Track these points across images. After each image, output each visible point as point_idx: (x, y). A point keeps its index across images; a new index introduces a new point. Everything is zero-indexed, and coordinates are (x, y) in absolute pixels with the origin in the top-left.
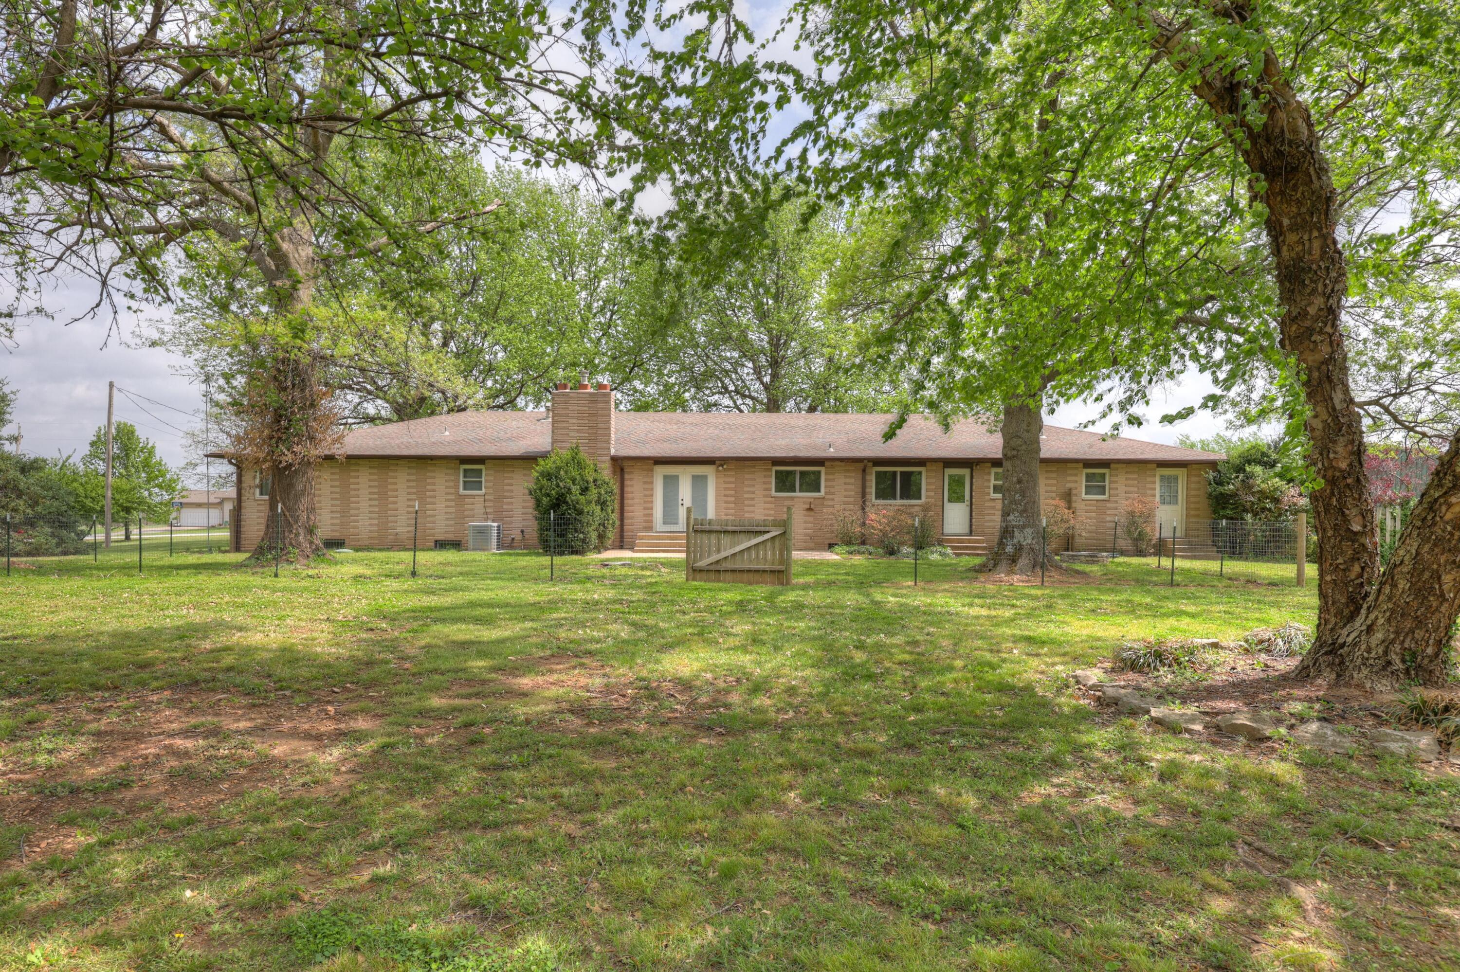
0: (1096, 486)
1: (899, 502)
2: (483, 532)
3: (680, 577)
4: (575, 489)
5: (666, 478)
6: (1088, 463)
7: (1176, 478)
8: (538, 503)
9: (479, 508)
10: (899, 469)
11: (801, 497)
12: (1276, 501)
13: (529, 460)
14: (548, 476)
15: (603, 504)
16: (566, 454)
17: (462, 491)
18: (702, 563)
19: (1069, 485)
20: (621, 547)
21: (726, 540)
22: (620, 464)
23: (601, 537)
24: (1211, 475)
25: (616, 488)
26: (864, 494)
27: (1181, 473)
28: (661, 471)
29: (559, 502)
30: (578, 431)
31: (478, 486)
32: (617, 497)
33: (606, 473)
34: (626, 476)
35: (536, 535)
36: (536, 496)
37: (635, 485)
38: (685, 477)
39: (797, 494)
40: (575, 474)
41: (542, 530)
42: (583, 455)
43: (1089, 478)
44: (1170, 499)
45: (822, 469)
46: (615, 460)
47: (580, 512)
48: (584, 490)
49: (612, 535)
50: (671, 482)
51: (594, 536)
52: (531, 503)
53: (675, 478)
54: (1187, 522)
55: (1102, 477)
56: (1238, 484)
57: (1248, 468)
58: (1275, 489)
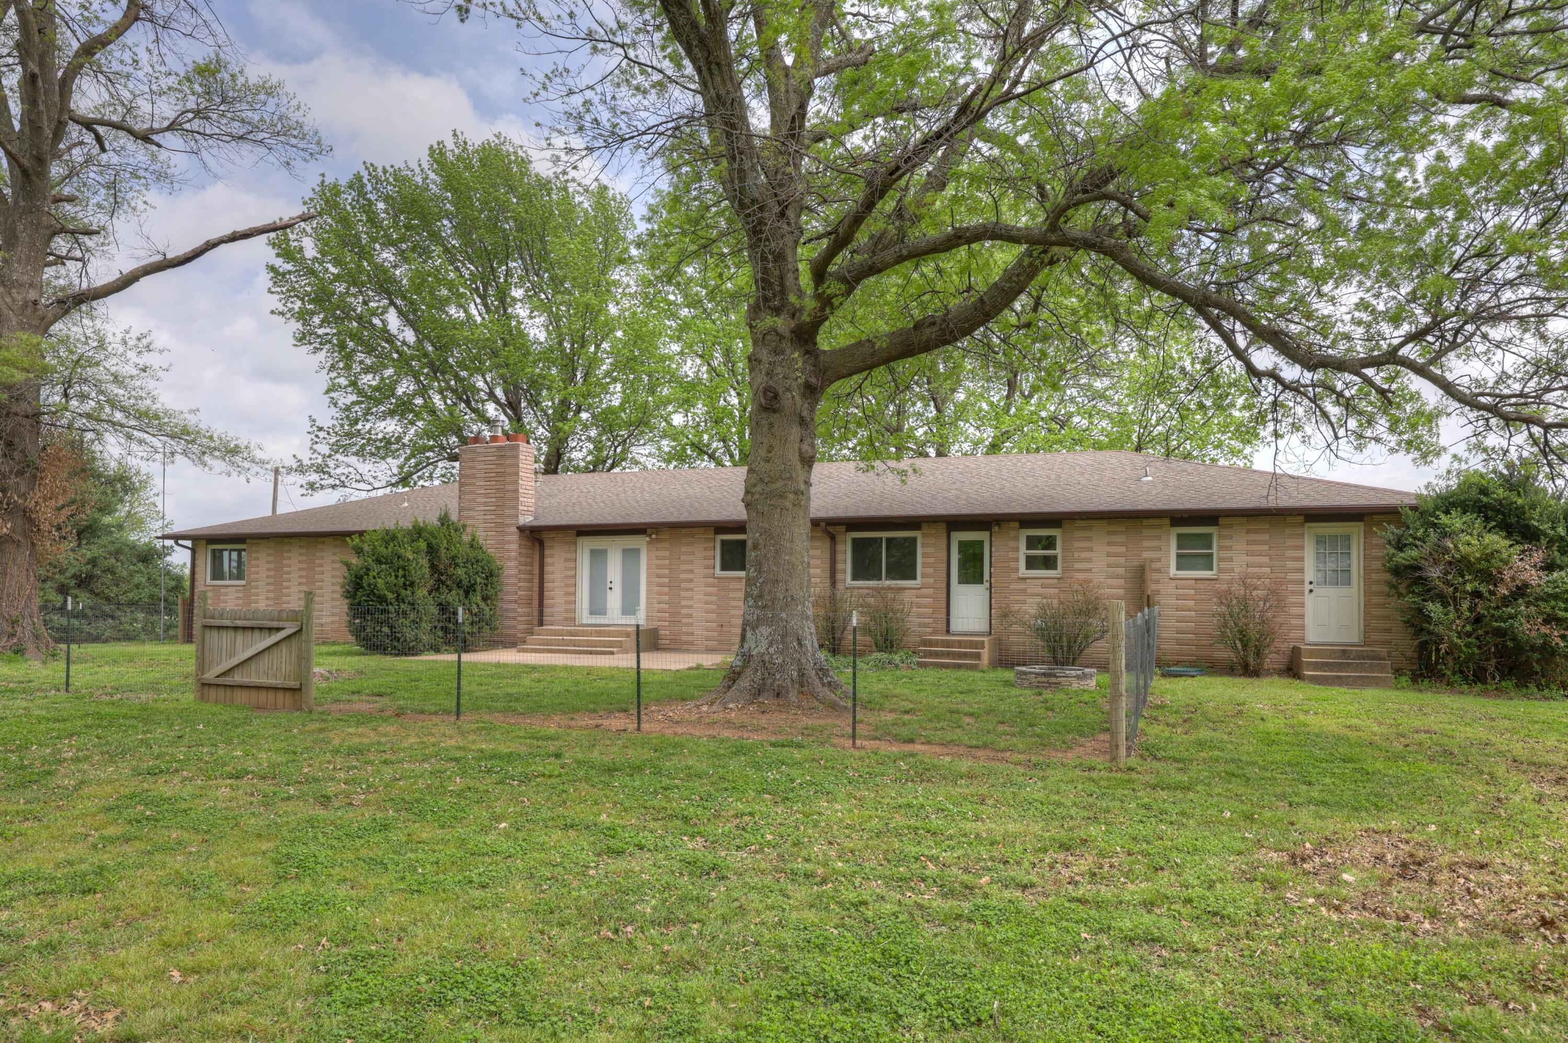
1: (884, 583)
5: (592, 553)
10: (885, 535)
12: (1487, 577)
19: (1146, 555)
22: (535, 537)
24: (1392, 531)
26: (833, 572)
27: (1356, 530)
28: (586, 545)
30: (485, 495)
34: (547, 552)
37: (556, 562)
38: (613, 552)
43: (1182, 541)
44: (1333, 576)
46: (527, 530)
50: (598, 556)
53: (603, 554)
54: (1368, 616)
55: (1206, 541)
56: (1427, 548)
57: (1444, 519)
58: (1488, 557)
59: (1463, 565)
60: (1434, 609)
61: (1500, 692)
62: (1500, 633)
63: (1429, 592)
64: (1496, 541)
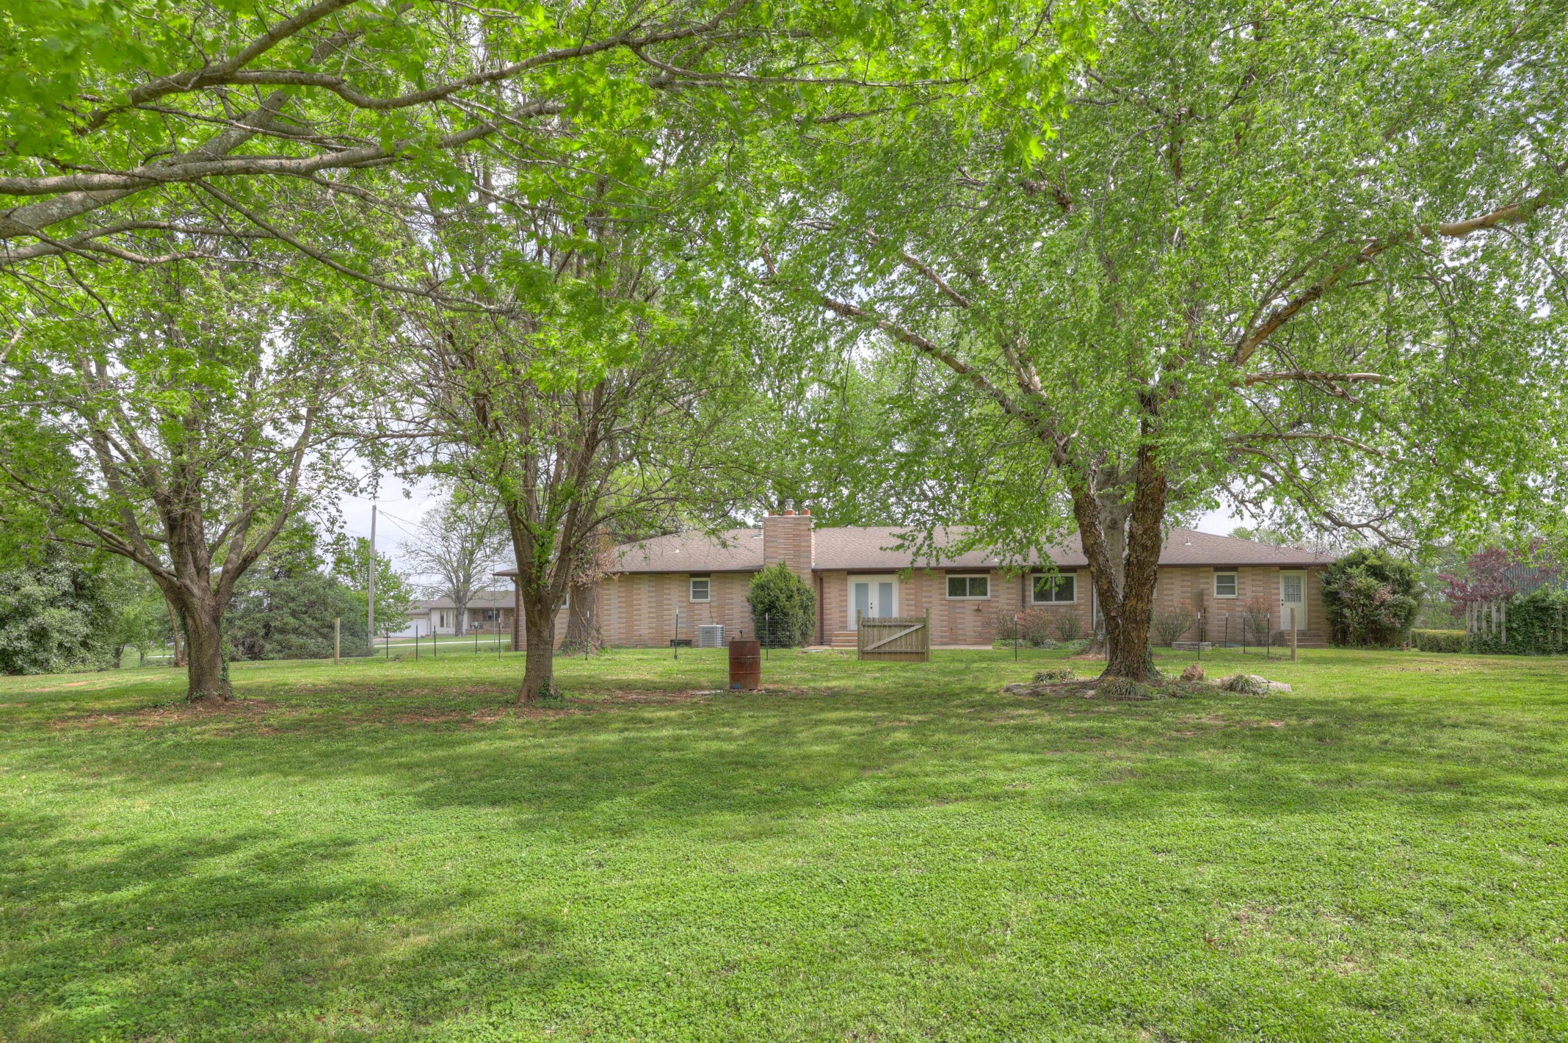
0: (1226, 586)
1: (1054, 602)
2: (709, 632)
3: (855, 657)
4: (783, 597)
5: (858, 586)
6: (1218, 568)
7: (1299, 578)
8: (754, 607)
9: (706, 613)
11: (971, 600)
12: (1369, 597)
13: (747, 573)
14: (761, 587)
15: (805, 608)
16: (775, 568)
17: (692, 600)
18: (869, 648)
19: (1202, 585)
20: (821, 644)
21: (885, 632)
22: (820, 576)
23: (804, 635)
24: (1324, 575)
25: (817, 596)
26: (1024, 597)
27: (1303, 574)
28: (853, 581)
29: (771, 607)
30: (785, 549)
31: (704, 595)
32: (818, 603)
33: (808, 582)
34: (825, 585)
35: (753, 634)
36: (754, 603)
37: (832, 593)
38: (873, 584)
39: (968, 597)
40: (782, 585)
41: (758, 629)
42: (790, 569)
43: (1220, 579)
44: (1292, 597)
45: (988, 576)
46: (815, 572)
47: (786, 615)
48: (790, 597)
49: (813, 633)
50: (862, 589)
51: (798, 634)
52: (749, 608)
53: (865, 586)
54: (1309, 617)
55: (1232, 579)
56: (1341, 584)
57: (1349, 570)
58: (1369, 588)
59: (1359, 591)
60: (1347, 612)
61: (1374, 648)
62: (1374, 622)
63: (1343, 604)
64: (1372, 581)
